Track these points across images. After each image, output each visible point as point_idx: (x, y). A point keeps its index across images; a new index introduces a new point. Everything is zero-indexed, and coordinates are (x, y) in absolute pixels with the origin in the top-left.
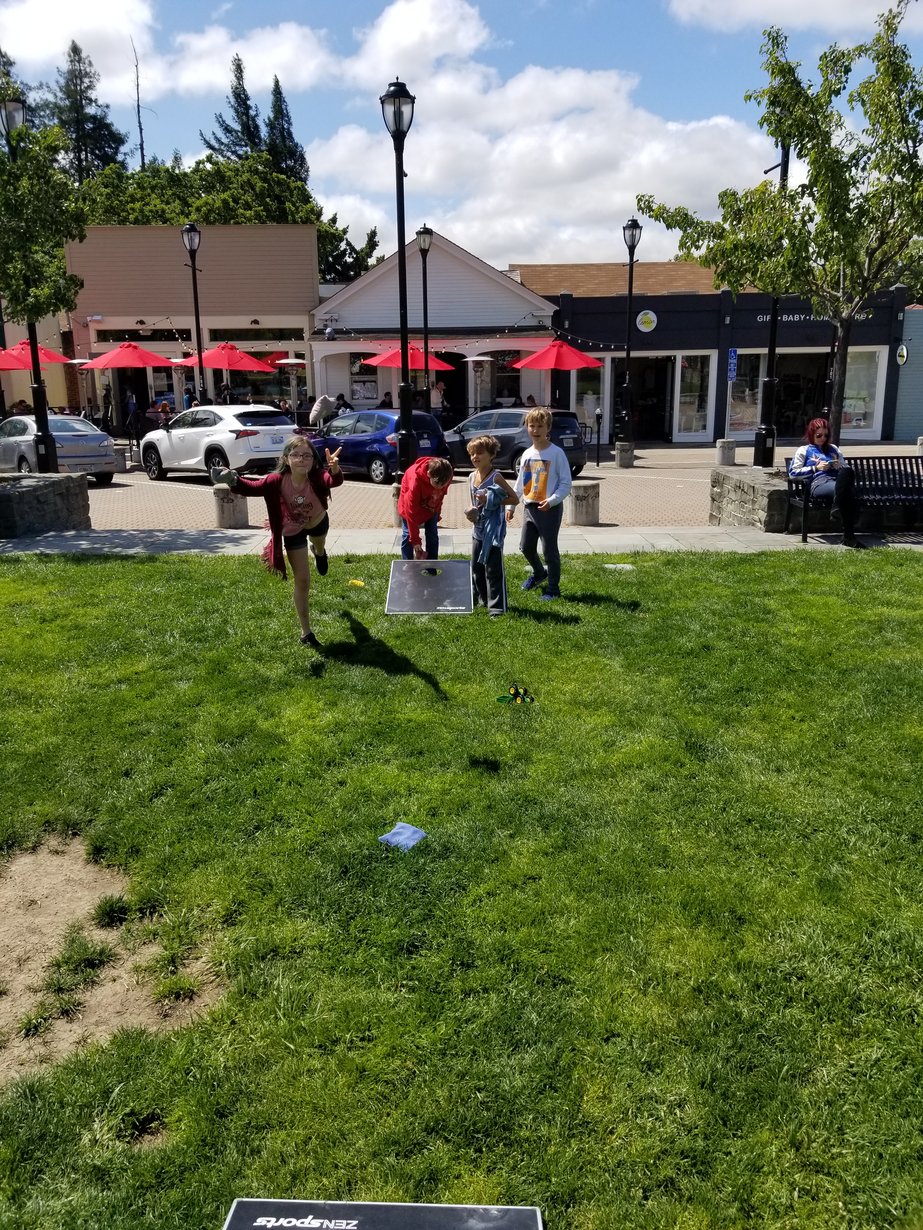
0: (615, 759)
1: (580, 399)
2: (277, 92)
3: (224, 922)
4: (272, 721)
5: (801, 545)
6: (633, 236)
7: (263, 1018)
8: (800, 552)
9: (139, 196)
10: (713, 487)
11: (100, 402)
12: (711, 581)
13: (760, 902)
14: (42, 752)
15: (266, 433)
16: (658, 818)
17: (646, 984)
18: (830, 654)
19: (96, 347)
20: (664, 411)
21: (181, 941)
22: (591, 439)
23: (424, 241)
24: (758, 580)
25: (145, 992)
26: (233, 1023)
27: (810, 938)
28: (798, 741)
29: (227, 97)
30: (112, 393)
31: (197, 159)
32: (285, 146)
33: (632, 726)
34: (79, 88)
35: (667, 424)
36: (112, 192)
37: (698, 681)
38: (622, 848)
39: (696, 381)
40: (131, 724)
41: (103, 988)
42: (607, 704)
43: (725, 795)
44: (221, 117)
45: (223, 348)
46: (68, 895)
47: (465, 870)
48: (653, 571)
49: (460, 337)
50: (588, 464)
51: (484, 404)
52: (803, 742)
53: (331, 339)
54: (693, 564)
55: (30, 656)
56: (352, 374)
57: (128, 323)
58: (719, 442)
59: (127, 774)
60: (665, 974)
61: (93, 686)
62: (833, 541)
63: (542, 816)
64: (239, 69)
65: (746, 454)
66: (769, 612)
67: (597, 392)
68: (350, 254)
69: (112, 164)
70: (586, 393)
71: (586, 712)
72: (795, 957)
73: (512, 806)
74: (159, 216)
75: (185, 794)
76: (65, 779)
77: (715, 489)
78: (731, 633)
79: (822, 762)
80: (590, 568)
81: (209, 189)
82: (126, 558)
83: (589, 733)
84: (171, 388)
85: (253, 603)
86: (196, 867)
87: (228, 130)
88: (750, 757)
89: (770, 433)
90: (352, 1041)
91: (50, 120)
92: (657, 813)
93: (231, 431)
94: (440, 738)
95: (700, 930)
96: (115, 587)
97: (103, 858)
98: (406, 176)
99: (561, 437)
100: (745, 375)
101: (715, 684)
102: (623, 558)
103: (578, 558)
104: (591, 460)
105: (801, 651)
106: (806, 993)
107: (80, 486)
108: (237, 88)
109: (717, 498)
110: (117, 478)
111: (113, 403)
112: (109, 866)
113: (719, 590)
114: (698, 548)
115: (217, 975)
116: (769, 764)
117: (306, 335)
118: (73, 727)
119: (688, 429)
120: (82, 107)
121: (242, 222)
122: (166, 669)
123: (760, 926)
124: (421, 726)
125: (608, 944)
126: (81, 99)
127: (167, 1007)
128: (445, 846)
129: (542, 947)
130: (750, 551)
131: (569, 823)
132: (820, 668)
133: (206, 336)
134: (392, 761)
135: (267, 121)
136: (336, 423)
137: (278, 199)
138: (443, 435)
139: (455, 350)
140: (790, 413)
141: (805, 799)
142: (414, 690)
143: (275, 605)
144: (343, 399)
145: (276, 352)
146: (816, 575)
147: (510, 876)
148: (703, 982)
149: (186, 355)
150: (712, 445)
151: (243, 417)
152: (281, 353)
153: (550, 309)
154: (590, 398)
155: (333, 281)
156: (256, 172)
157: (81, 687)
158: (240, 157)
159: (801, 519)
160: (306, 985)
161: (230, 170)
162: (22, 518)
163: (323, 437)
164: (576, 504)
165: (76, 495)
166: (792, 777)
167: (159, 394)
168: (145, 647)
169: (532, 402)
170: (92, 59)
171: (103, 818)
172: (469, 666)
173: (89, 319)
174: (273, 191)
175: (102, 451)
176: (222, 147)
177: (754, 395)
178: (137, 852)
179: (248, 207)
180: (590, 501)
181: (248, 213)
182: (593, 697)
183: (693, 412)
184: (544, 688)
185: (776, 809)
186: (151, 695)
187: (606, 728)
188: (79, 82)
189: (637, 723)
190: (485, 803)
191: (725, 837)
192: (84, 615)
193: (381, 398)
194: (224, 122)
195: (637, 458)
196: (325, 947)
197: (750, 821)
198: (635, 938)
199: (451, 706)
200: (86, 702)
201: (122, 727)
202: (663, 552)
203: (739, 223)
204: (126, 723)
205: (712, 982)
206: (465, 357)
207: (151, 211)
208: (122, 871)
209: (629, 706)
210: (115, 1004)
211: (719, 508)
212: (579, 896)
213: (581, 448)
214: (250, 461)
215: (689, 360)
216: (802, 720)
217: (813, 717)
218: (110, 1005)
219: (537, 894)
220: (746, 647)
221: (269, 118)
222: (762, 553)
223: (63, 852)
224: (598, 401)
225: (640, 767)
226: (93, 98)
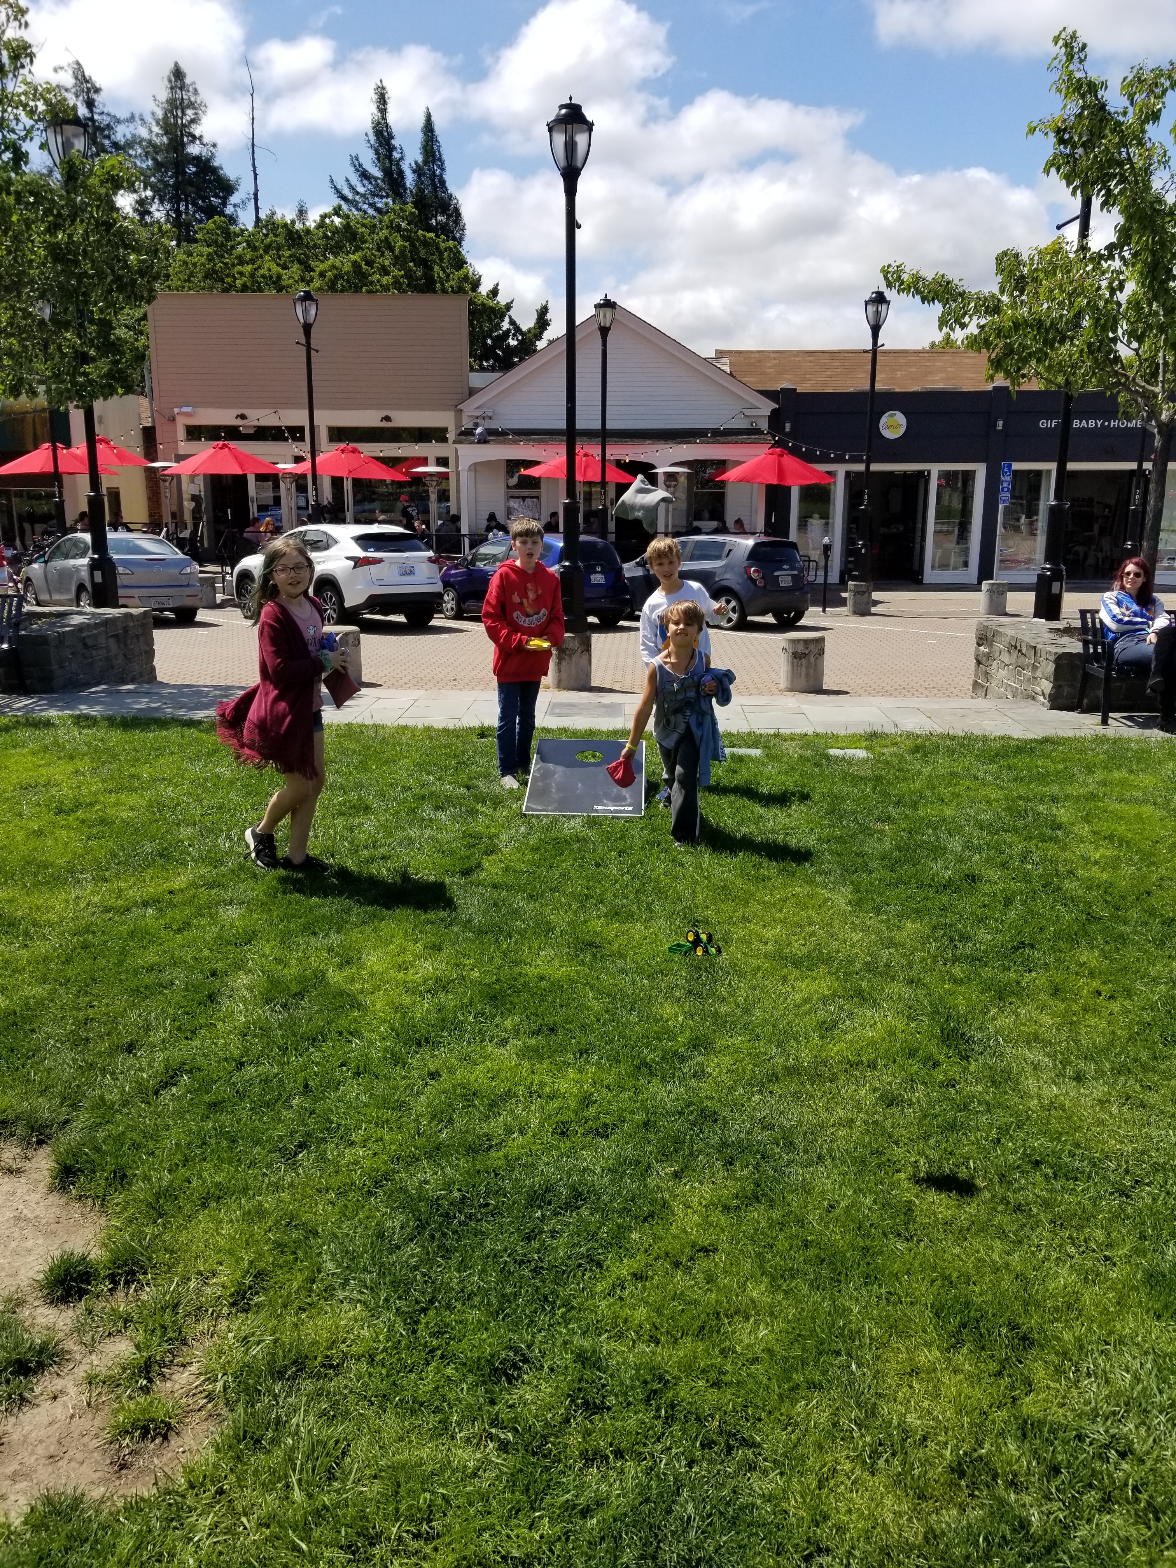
0: (836, 1049)
1: (803, 525)
2: (429, 128)
3: (233, 1305)
4: (347, 972)
5: (1101, 730)
6: (878, 313)
7: (267, 1487)
8: (1100, 740)
9: (249, 257)
10: (979, 645)
11: (188, 517)
12: (976, 778)
13: (1057, 1309)
14: (18, 1009)
15: (392, 561)
16: (898, 1151)
17: (875, 1454)
18: (1149, 893)
19: (184, 447)
20: (913, 542)
21: (164, 1335)
22: (816, 576)
23: (605, 316)
24: (1043, 779)
25: (98, 1422)
26: (221, 1492)
27: (1137, 1379)
28: (1107, 1031)
29: (366, 135)
30: (203, 506)
31: (322, 213)
32: (436, 197)
33: (862, 997)
34: (179, 121)
35: (916, 558)
36: (215, 252)
37: (959, 930)
38: (842, 1204)
39: (957, 504)
40: (150, 969)
41: (35, 1411)
42: (827, 961)
43: (1001, 1118)
44: (357, 159)
45: (343, 451)
46: (14, 1244)
47: (603, 1233)
48: (895, 760)
49: (651, 441)
50: (811, 609)
51: (677, 529)
52: (1114, 1033)
53: (483, 441)
54: (950, 752)
55: (29, 863)
56: (508, 487)
57: (225, 417)
58: (985, 585)
59: (130, 1048)
60: (906, 1432)
61: (107, 910)
62: (1145, 725)
63: (724, 1144)
64: (382, 100)
65: (1022, 602)
66: (1059, 827)
67: (825, 516)
68: (514, 335)
69: (216, 217)
70: (811, 517)
71: (796, 972)
72: (1114, 1413)
73: (679, 1124)
74: (274, 283)
75: (205, 1087)
76: (43, 1053)
77: (982, 648)
78: (1006, 857)
79: (1145, 1068)
80: (809, 753)
81: (337, 249)
82: (191, 724)
83: (798, 1006)
84: (277, 501)
85: (345, 792)
86: (204, 1206)
87: (365, 175)
88: (1035, 1055)
89: (1056, 575)
90: (400, 1539)
91: (142, 161)
92: (897, 1143)
93: (348, 558)
94: (583, 1007)
95: (961, 1357)
96: (165, 765)
97: (73, 1184)
98: (579, 227)
99: (776, 573)
100: (1021, 498)
101: (983, 935)
102: (854, 740)
103: (793, 739)
104: (815, 603)
105: (1108, 887)
106: (1135, 1489)
107: (143, 626)
108: (379, 123)
109: (984, 660)
110: (202, 615)
111: (204, 519)
112: (80, 1198)
113: (986, 791)
114: (959, 730)
115: (210, 1397)
116: (1064, 1068)
117: (451, 436)
118: (70, 972)
119: (944, 566)
120: (183, 146)
121: (377, 291)
122: (211, 886)
123: (1057, 1354)
124: (556, 987)
125: (817, 1377)
126: (182, 135)
127: (127, 1451)
128: (575, 1190)
129: (713, 1376)
130: (1030, 736)
131: (763, 1158)
132: (1134, 914)
133: (323, 435)
134: (510, 1040)
135: (414, 165)
136: (484, 550)
137: (426, 264)
138: (621, 568)
139: (642, 459)
140: (1081, 549)
141: (1119, 1127)
142: (551, 930)
143: (374, 797)
144: (496, 520)
145: (412, 458)
146: (1124, 774)
147: (669, 1245)
148: (966, 1454)
149: (298, 459)
150: (977, 588)
151: (364, 541)
152: (418, 459)
153: (767, 407)
154: (816, 523)
155: (492, 369)
156: (398, 229)
157: (91, 909)
158: (379, 210)
159: (1100, 693)
160: (340, 1429)
161: (364, 226)
162: (61, 667)
163: (466, 567)
164: (793, 663)
165: (137, 636)
166: (1099, 1090)
167: (262, 508)
168: (189, 854)
169: (741, 529)
170: (198, 87)
171: (83, 1120)
172: (632, 896)
173: (176, 410)
174: (418, 253)
175: (184, 580)
176: (357, 197)
177: (1032, 525)
178: (124, 1176)
179: (384, 271)
180: (812, 659)
181: (385, 280)
182: (805, 950)
183: (951, 544)
184: (738, 933)
185: (1077, 1145)
186: (186, 926)
187: (824, 1000)
188: (180, 114)
189: (870, 995)
190: (640, 1118)
191: (1000, 1190)
192: (116, 804)
193: (546, 519)
194: (360, 165)
195: (876, 603)
196: (378, 1358)
197: (1037, 1163)
198: (858, 1366)
199: (602, 957)
200: (94, 933)
201: (136, 973)
202: (909, 735)
203: (1022, 293)
204: (143, 967)
205: (980, 1458)
206: (654, 467)
207: (263, 276)
208: (97, 1208)
209: (858, 965)
210: (49, 1441)
211: (987, 673)
212: (774, 1287)
213: (802, 588)
214: (372, 598)
215: (946, 476)
216: (1111, 997)
217: (1129, 993)
218: (41, 1441)
219: (710, 1279)
220: (1026, 878)
221: (416, 162)
222: (1046, 740)
223: (19, 1172)
224: (827, 528)
225: (872, 1066)
226: (197, 135)
